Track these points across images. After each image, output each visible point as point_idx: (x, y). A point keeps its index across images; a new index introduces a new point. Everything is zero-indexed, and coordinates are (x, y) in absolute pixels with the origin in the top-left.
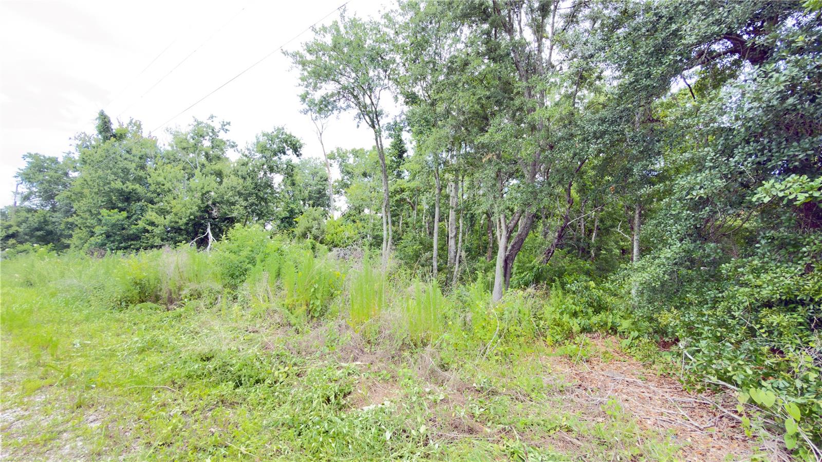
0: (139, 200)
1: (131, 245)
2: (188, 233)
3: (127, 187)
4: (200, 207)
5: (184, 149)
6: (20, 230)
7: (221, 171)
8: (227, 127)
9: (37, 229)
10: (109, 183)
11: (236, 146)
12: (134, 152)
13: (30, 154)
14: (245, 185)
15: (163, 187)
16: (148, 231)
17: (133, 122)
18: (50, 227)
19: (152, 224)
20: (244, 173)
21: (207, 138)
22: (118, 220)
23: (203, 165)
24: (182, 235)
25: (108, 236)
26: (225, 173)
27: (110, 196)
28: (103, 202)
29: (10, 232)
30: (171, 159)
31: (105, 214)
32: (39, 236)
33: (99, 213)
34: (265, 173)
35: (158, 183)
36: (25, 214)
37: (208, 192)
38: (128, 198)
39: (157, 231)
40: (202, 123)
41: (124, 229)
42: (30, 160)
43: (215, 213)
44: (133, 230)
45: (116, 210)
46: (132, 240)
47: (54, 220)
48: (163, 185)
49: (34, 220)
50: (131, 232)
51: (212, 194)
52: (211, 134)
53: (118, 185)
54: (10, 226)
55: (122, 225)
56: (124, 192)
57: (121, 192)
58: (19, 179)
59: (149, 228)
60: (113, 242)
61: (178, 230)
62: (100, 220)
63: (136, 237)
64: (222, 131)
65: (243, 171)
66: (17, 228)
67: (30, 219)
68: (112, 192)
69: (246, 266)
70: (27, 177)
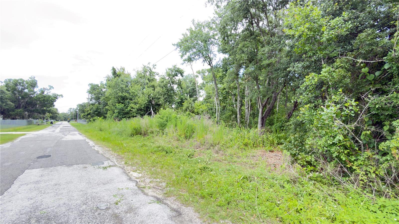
0: (127, 99)
1: (126, 116)
2: (144, 111)
3: (123, 95)
4: (148, 101)
5: (140, 77)
6: (91, 112)
7: (154, 86)
8: (155, 67)
9: (96, 111)
10: (118, 94)
11: (159, 74)
12: (124, 81)
13: (90, 84)
14: (163, 90)
15: (134, 94)
16: (131, 111)
17: (122, 68)
18: (99, 110)
19: (132, 108)
20: (163, 86)
21: (148, 72)
22: (121, 107)
23: (147, 83)
24: (142, 112)
25: (119, 113)
26: (155, 86)
27: (118, 98)
28: (116, 101)
29: (88, 113)
30: (137, 82)
31: (117, 105)
32: (96, 114)
33: (116, 105)
34: (171, 85)
35: (133, 92)
36: (91, 106)
37: (150, 94)
38: (124, 98)
39: (134, 110)
40: (146, 66)
41: (123, 110)
42: (90, 86)
43: (153, 103)
44: (126, 110)
45: (121, 104)
46: (126, 114)
47: (100, 108)
48: (135, 93)
49: (95, 108)
50: (126, 111)
51: (152, 95)
52: (149, 71)
53: (120, 94)
54: (88, 111)
55: (123, 109)
56: (122, 97)
57: (121, 97)
58: (88, 93)
59: (132, 109)
60: (121, 115)
61: (141, 110)
62: (116, 107)
63: (127, 113)
64: (153, 69)
65: (162, 84)
66: (90, 111)
67: (93, 108)
68: (119, 97)
69: (165, 123)
70: (90, 92)
